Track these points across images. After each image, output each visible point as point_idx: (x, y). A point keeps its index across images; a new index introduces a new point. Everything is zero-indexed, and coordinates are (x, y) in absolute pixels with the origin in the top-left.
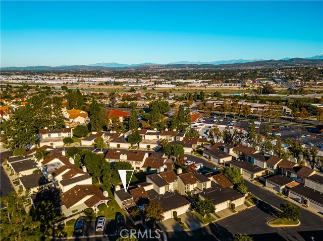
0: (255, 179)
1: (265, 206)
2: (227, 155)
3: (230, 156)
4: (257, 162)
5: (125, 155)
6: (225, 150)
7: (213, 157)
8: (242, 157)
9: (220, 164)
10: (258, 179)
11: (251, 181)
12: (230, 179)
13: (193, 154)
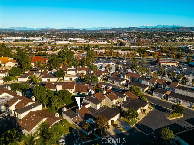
0: (145, 92)
1: (159, 107)
2: (123, 80)
3: (125, 80)
4: (143, 82)
5: (60, 85)
6: (122, 77)
7: (116, 81)
8: (133, 80)
9: (121, 85)
10: (147, 92)
11: (143, 93)
12: (136, 93)
13: (102, 81)
